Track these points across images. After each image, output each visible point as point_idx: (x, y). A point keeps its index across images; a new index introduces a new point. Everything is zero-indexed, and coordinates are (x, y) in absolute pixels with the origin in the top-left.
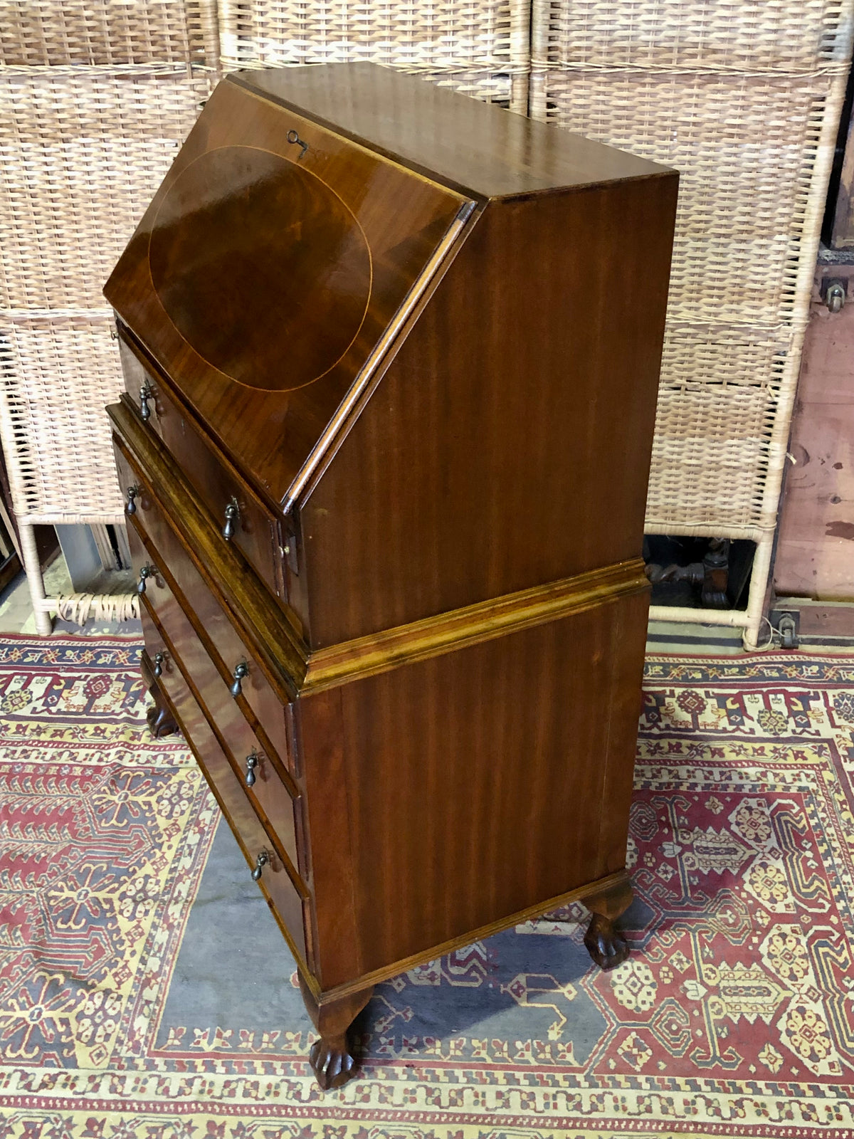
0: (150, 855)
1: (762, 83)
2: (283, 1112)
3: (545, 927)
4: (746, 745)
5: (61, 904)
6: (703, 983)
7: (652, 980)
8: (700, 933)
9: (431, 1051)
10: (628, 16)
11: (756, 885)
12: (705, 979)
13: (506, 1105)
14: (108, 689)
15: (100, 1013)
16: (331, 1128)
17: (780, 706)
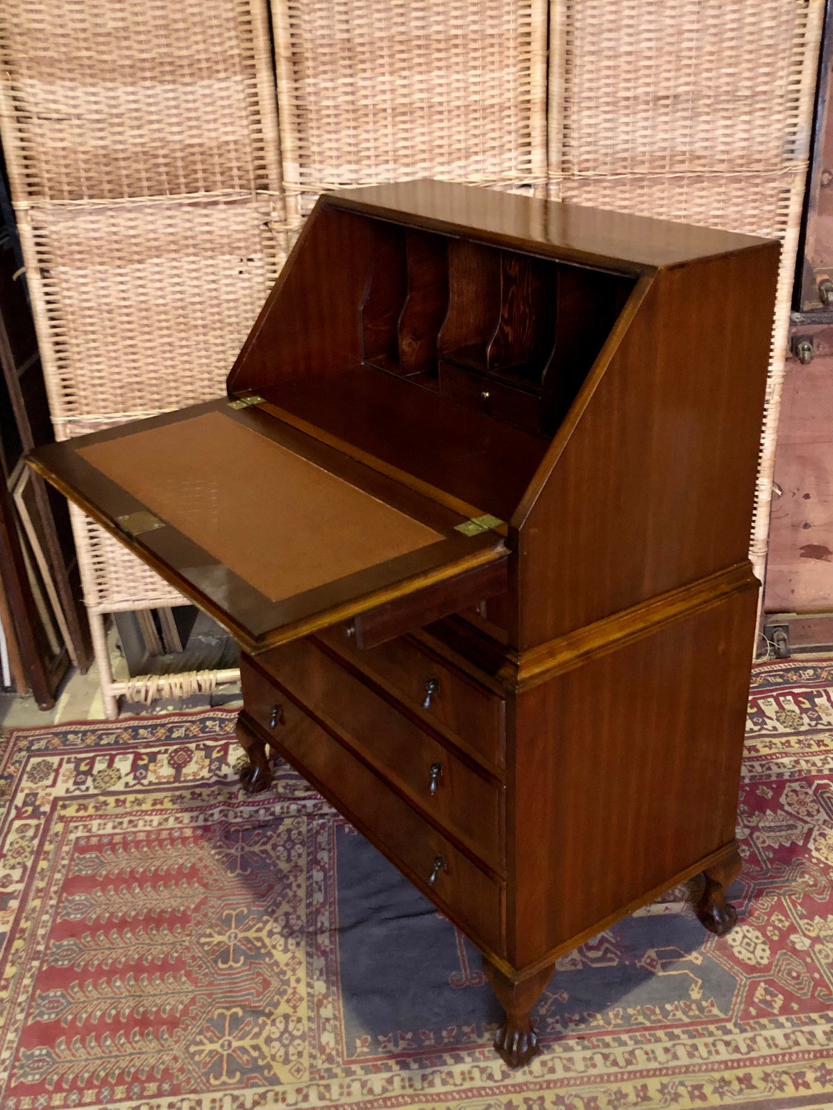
0: (283, 895)
1: (738, 180)
2: (483, 1093)
3: (657, 909)
4: (775, 740)
5: (216, 948)
6: (805, 935)
7: (762, 939)
8: (790, 895)
9: (594, 1024)
10: (627, 133)
11: (821, 851)
12: (807, 932)
13: (675, 1057)
14: (191, 759)
15: (286, 1035)
16: (530, 1099)
17: (790, 706)
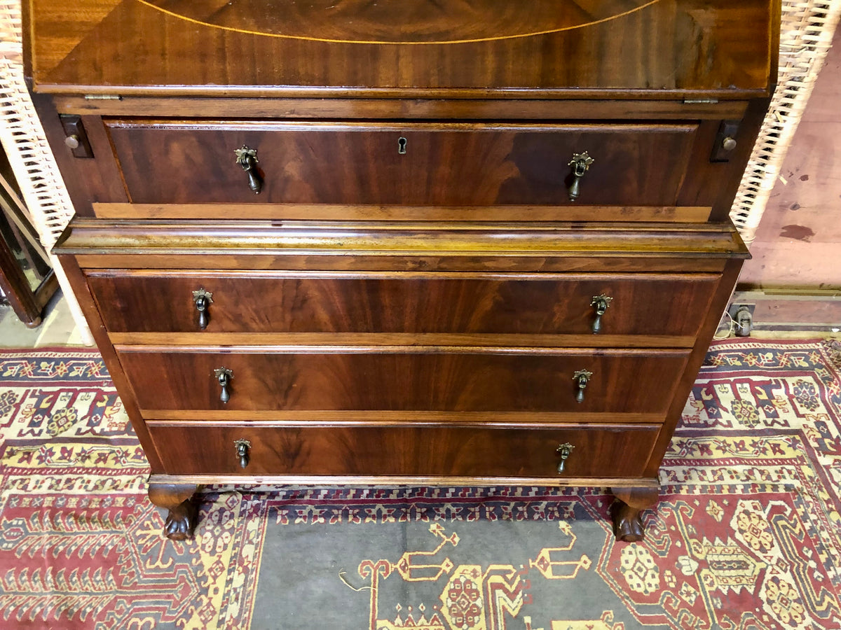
0: (197, 603)
4: (730, 440)
11: (774, 605)
